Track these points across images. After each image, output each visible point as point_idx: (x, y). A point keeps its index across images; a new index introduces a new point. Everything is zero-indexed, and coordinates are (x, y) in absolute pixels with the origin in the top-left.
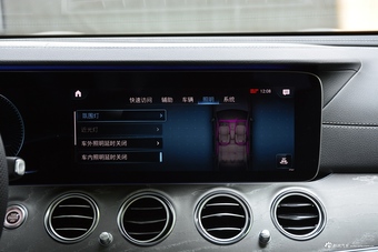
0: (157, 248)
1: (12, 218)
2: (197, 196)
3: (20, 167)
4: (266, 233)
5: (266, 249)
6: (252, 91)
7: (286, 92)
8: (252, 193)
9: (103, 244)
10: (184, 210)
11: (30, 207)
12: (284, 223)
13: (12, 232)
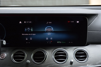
0: (42, 65)
1: (2, 56)
2: (53, 51)
3: (4, 42)
4: (72, 61)
5: (72, 65)
6: (68, 22)
7: (78, 22)
8: (68, 49)
9: (28, 64)
10: (50, 54)
11: (7, 54)
12: (77, 58)
13: (2, 60)
